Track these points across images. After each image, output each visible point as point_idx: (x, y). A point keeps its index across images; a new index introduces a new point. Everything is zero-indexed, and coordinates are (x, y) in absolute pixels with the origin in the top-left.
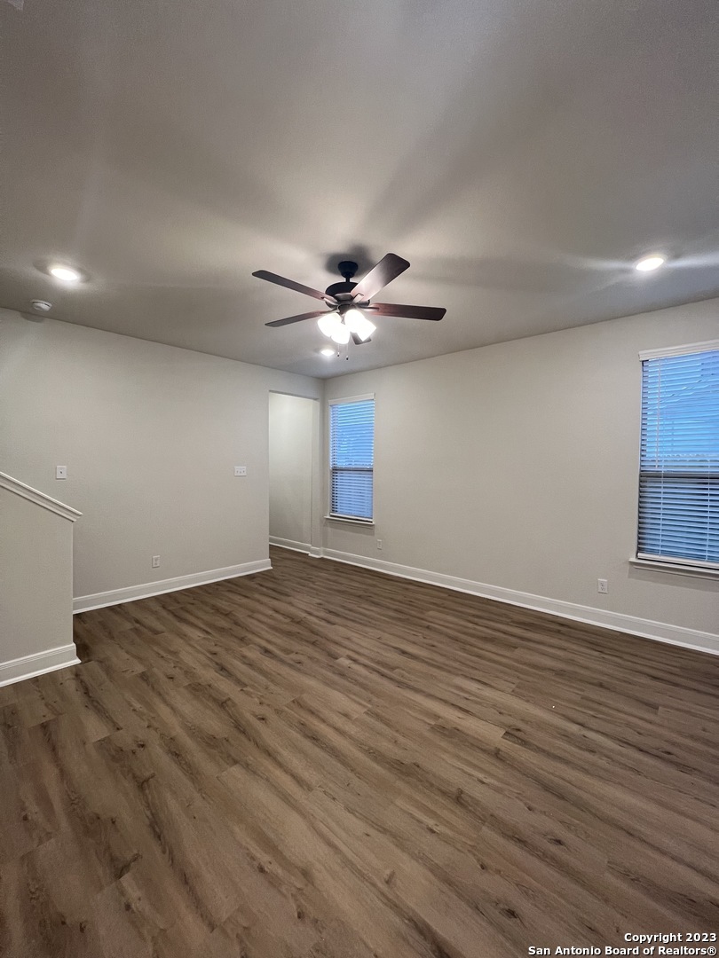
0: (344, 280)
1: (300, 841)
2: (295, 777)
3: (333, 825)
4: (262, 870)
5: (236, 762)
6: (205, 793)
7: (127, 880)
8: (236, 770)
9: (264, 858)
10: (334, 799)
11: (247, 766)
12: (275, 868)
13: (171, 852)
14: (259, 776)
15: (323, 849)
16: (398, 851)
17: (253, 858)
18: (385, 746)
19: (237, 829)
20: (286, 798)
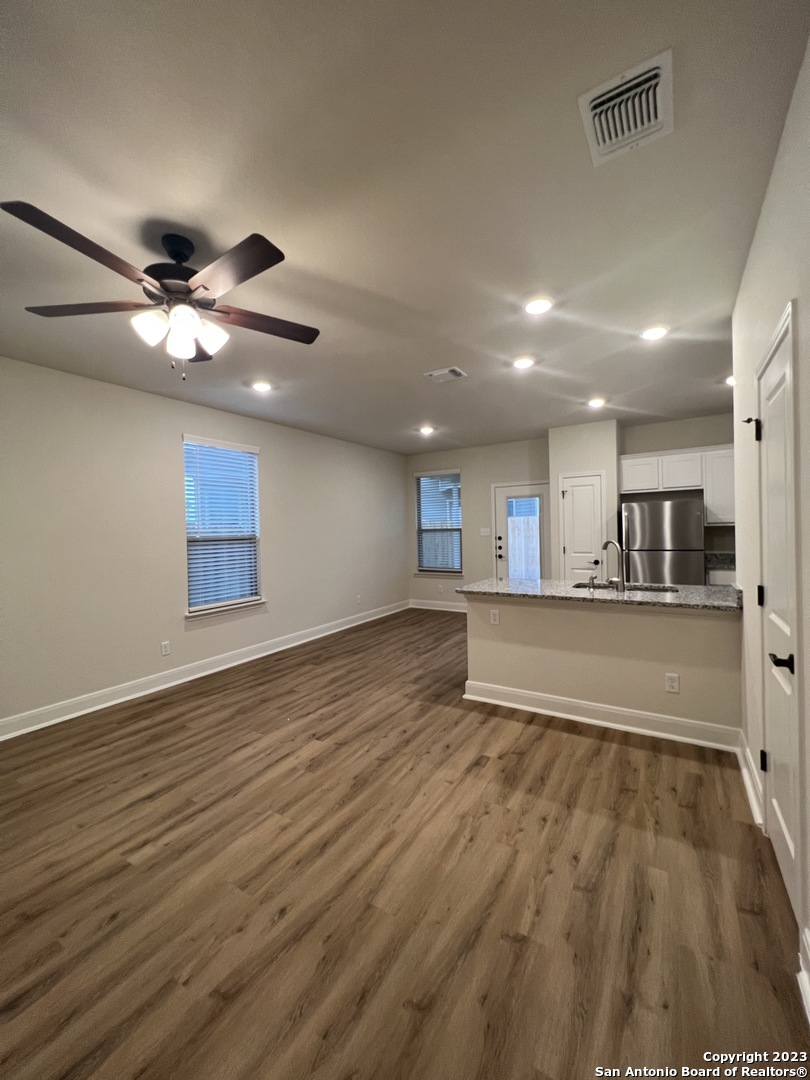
1: (444, 823)
2: (381, 846)
3: (423, 811)
4: (471, 840)
5: (369, 907)
6: (418, 915)
7: (524, 930)
8: (380, 902)
9: (463, 842)
10: (399, 816)
11: (374, 892)
12: (467, 834)
13: (487, 908)
14: (385, 876)
15: (444, 813)
17: (466, 848)
18: (334, 796)
19: (448, 868)
20: (407, 845)
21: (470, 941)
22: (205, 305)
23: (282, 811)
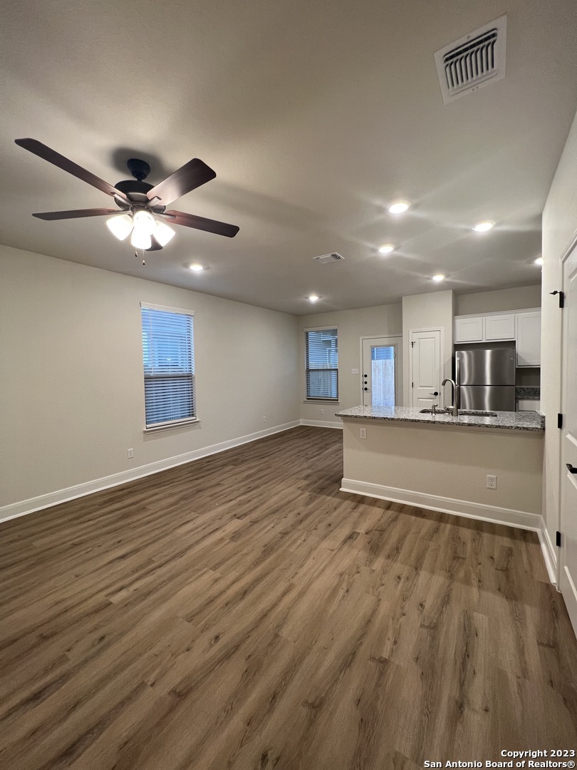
0: (136, 180)
1: (327, 579)
2: (284, 594)
3: (313, 570)
4: (347, 591)
5: (277, 636)
6: (311, 643)
7: (385, 655)
8: (284, 633)
9: (341, 592)
10: (296, 573)
11: (280, 626)
12: (344, 586)
13: (359, 639)
14: (287, 615)
15: (328, 572)
16: (318, 549)
17: (344, 597)
18: (250, 559)
19: (331, 611)
20: (302, 594)
21: (348, 661)
22: (158, 210)
23: (214, 568)
